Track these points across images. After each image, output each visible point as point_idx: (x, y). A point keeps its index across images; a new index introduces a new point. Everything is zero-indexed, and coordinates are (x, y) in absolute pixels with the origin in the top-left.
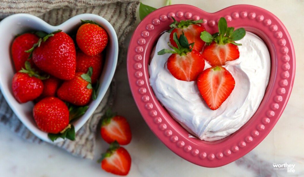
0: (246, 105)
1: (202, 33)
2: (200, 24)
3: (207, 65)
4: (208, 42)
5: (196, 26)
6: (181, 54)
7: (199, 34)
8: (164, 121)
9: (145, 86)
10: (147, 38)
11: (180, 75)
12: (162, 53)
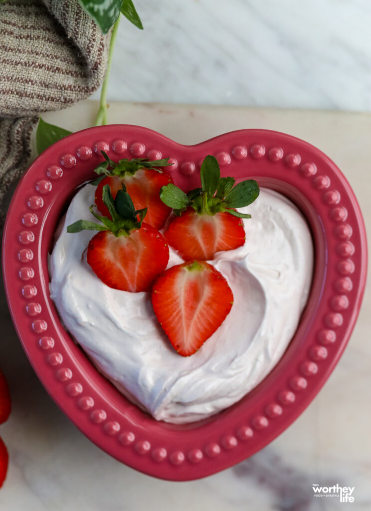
0: (255, 348)
1: (164, 188)
2: (162, 168)
3: (174, 259)
4: (178, 208)
5: (152, 172)
6: (116, 233)
7: (159, 191)
8: (77, 378)
9: (39, 299)
10: (46, 196)
11: (114, 278)
12: (76, 228)
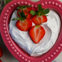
0: (50, 41)
1: (31, 11)
2: (30, 7)
3: (33, 24)
4: (34, 15)
5: (28, 8)
6: (22, 20)
7: (30, 12)
8: (15, 49)
9: (7, 33)
10: (8, 13)
11: (22, 29)
12: (14, 20)
